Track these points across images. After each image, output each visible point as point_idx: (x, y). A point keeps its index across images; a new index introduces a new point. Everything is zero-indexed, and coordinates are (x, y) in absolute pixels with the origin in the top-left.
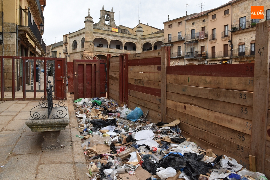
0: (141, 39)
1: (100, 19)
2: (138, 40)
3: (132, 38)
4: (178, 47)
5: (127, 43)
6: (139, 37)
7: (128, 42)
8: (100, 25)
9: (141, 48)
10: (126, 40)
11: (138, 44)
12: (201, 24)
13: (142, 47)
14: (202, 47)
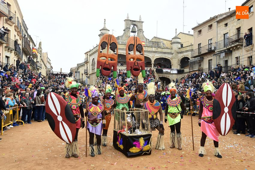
0: (178, 53)
1: (124, 30)
2: (174, 55)
3: (165, 53)
4: (209, 60)
5: (157, 60)
6: (175, 51)
7: (159, 57)
8: (124, 38)
9: (177, 65)
10: (156, 56)
11: (173, 60)
12: (235, 24)
13: (179, 63)
14: (237, 58)
